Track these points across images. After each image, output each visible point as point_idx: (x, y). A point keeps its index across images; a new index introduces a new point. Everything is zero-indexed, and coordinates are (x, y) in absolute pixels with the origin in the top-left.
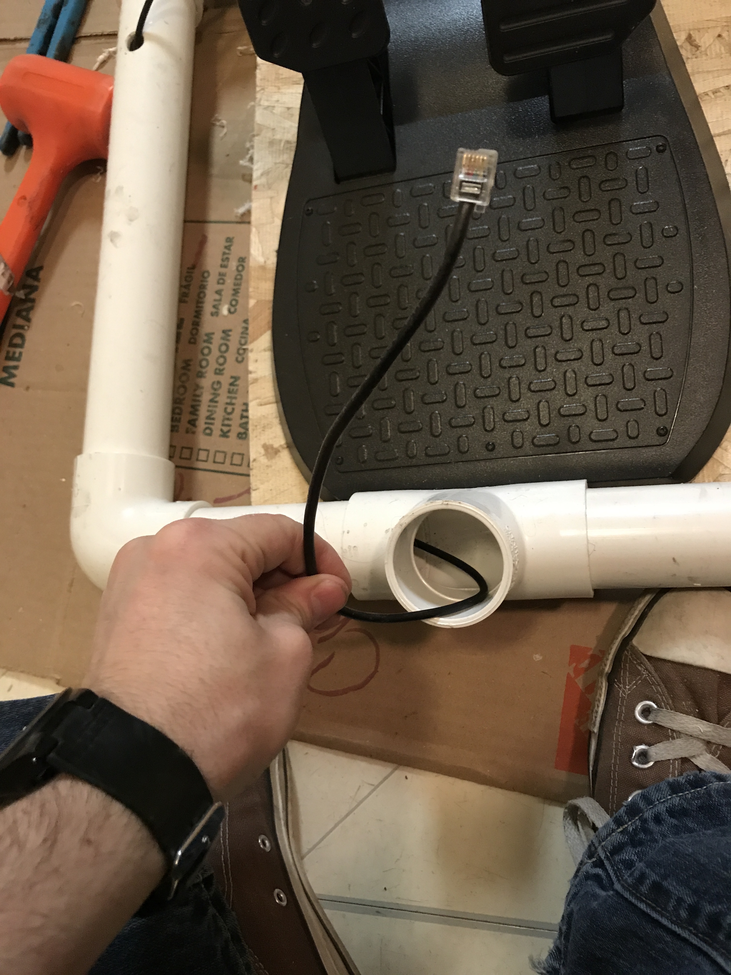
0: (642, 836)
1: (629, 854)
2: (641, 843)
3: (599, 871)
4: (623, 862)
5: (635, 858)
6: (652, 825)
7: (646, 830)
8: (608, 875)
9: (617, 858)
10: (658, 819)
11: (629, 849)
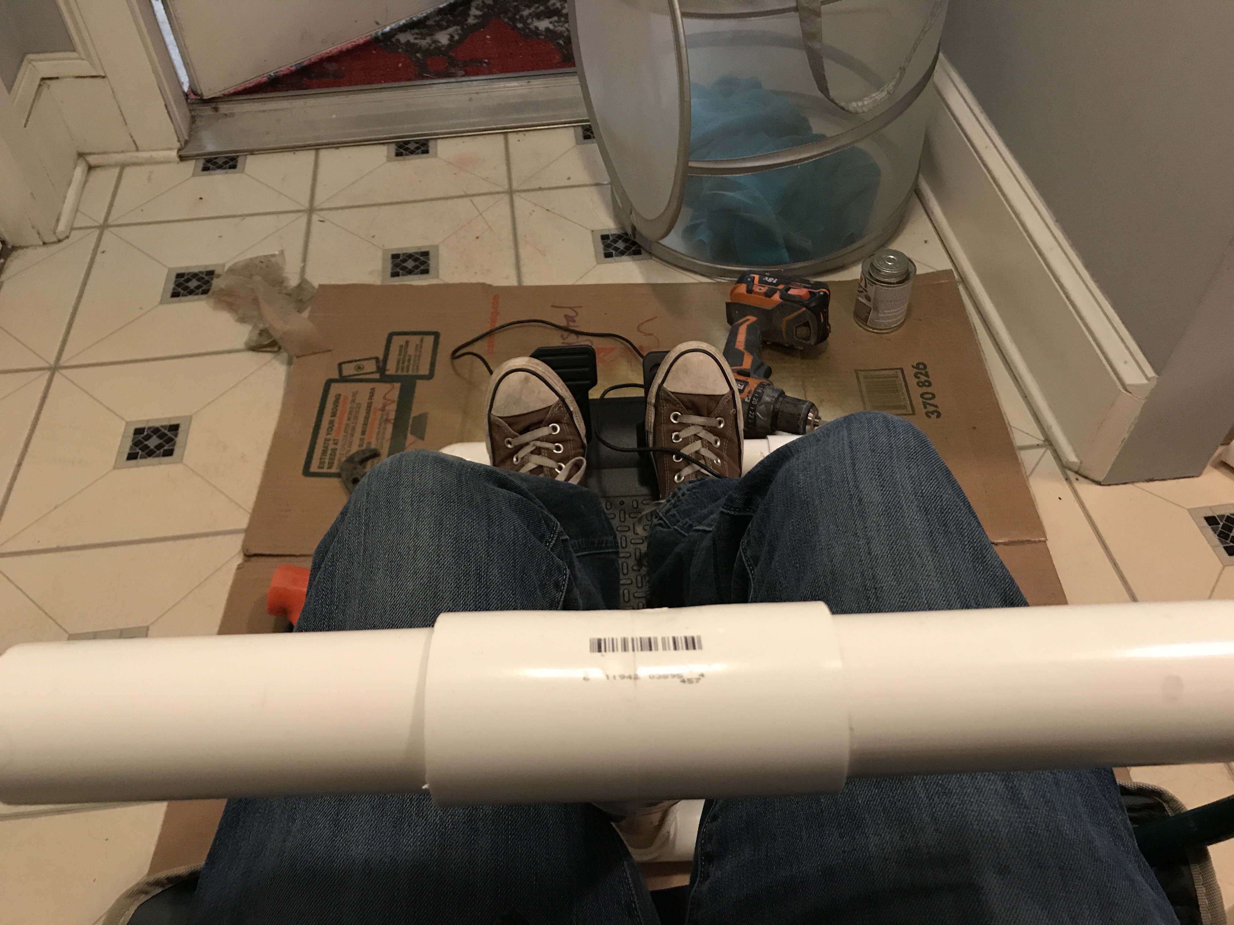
0: (678, 503)
1: (674, 511)
2: (677, 506)
3: (661, 521)
4: (671, 515)
5: (675, 512)
6: (681, 498)
7: (679, 500)
8: (665, 522)
9: (668, 514)
10: (683, 495)
11: (673, 509)
